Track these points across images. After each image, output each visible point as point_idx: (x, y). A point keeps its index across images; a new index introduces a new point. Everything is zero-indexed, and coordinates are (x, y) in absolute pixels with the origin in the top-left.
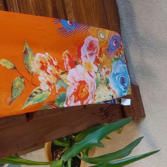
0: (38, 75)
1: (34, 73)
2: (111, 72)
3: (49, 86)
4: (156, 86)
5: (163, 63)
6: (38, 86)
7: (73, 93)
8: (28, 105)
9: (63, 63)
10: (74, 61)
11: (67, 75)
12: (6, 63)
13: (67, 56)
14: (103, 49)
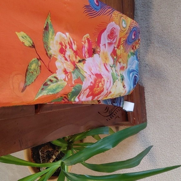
0: (56, 59)
1: (52, 56)
2: (126, 68)
3: (65, 75)
4: (165, 90)
5: (177, 66)
6: (54, 73)
7: (89, 86)
8: (42, 95)
9: (82, 49)
10: (92, 49)
11: (84, 64)
12: (25, 38)
13: (86, 41)
14: (122, 39)
